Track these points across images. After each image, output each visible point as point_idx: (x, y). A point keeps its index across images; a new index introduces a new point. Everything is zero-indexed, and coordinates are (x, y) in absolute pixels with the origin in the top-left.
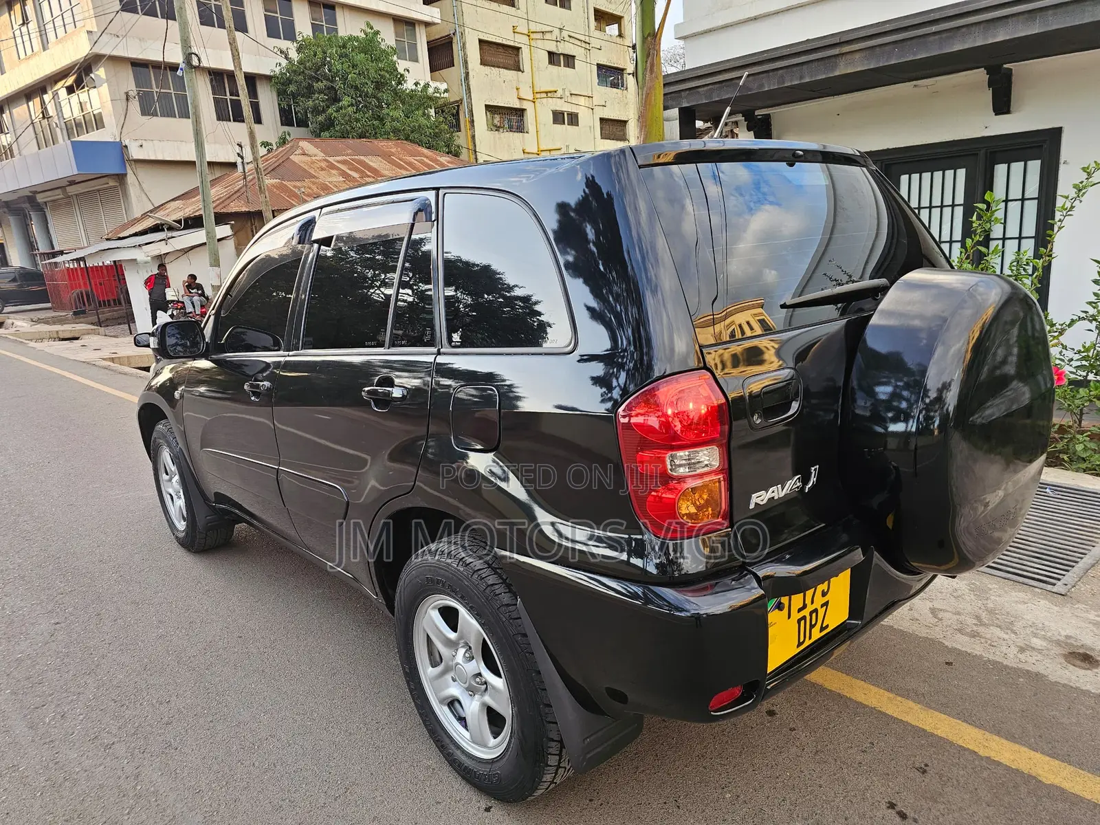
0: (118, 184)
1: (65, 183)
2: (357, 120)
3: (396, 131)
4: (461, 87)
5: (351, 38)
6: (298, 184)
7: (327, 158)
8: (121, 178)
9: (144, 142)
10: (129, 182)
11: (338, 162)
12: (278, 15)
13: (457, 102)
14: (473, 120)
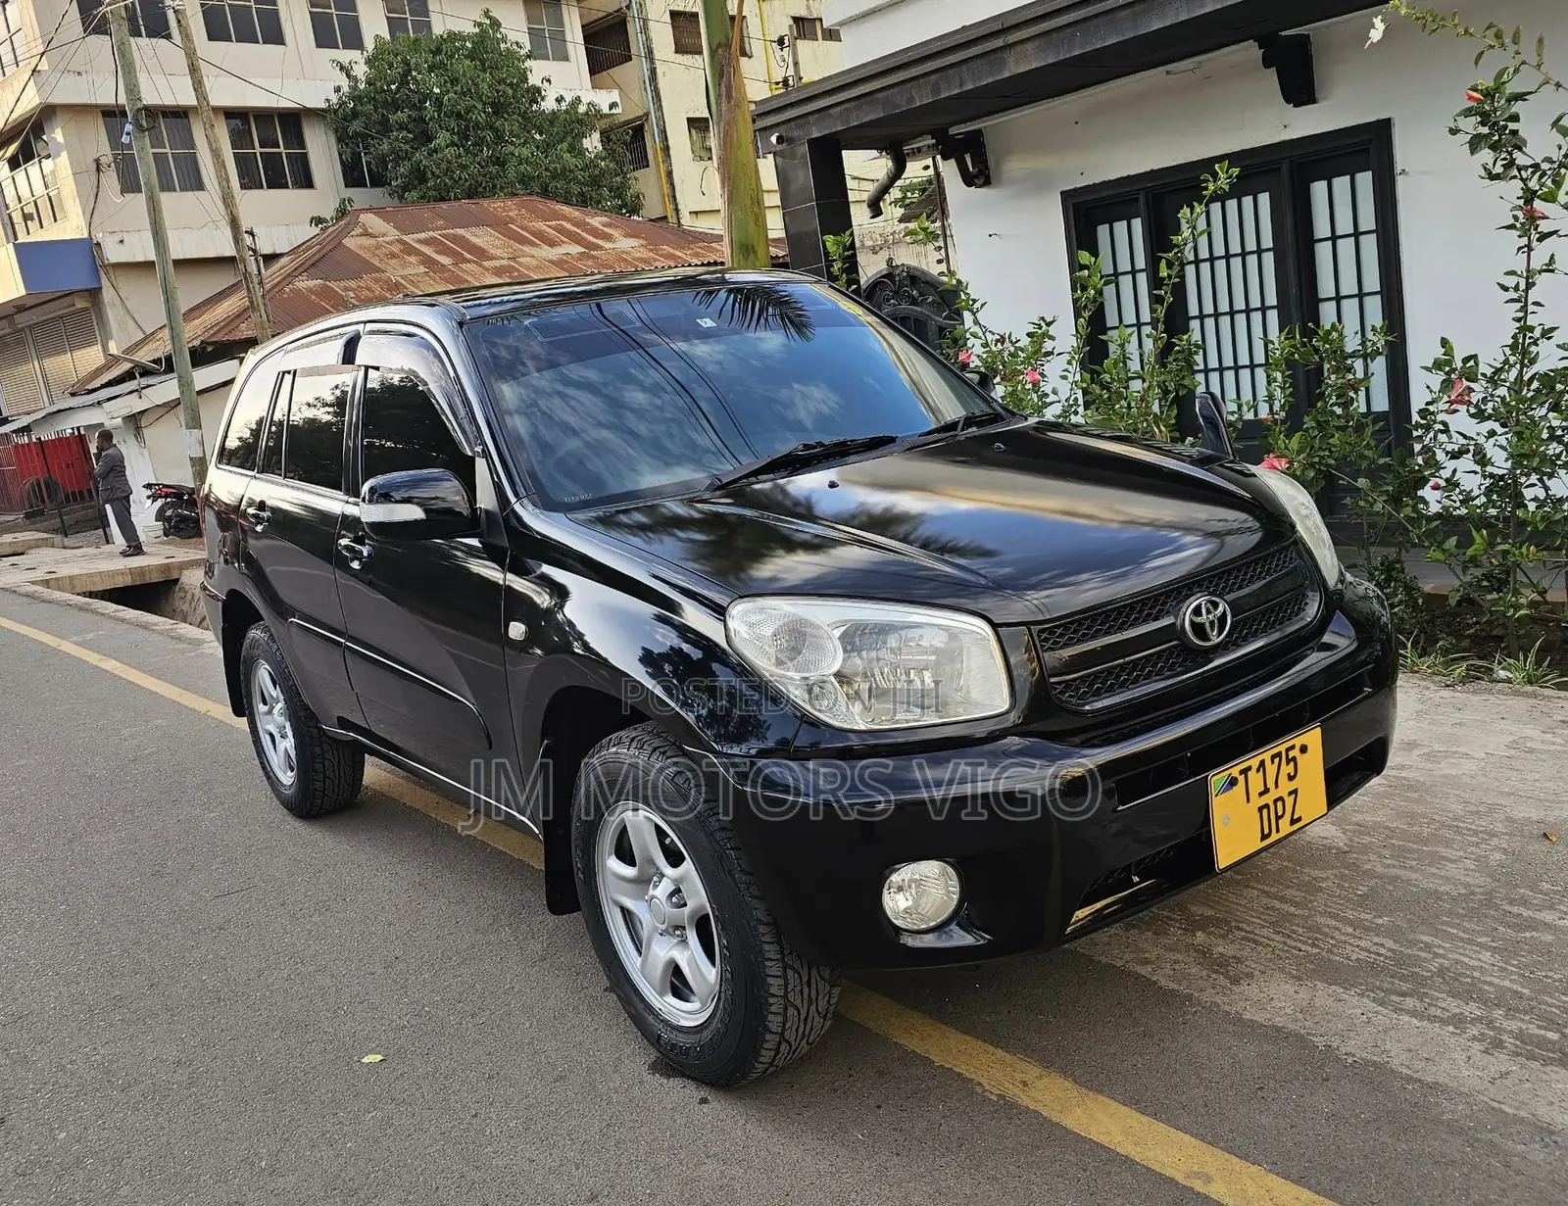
0: (88, 305)
1: (12, 311)
2: (464, 167)
3: (525, 180)
4: (644, 93)
5: (453, 36)
6: (353, 284)
7: (405, 238)
8: (94, 293)
9: (125, 234)
10: (106, 300)
11: (420, 241)
12: (333, 11)
13: (639, 118)
14: (668, 147)
